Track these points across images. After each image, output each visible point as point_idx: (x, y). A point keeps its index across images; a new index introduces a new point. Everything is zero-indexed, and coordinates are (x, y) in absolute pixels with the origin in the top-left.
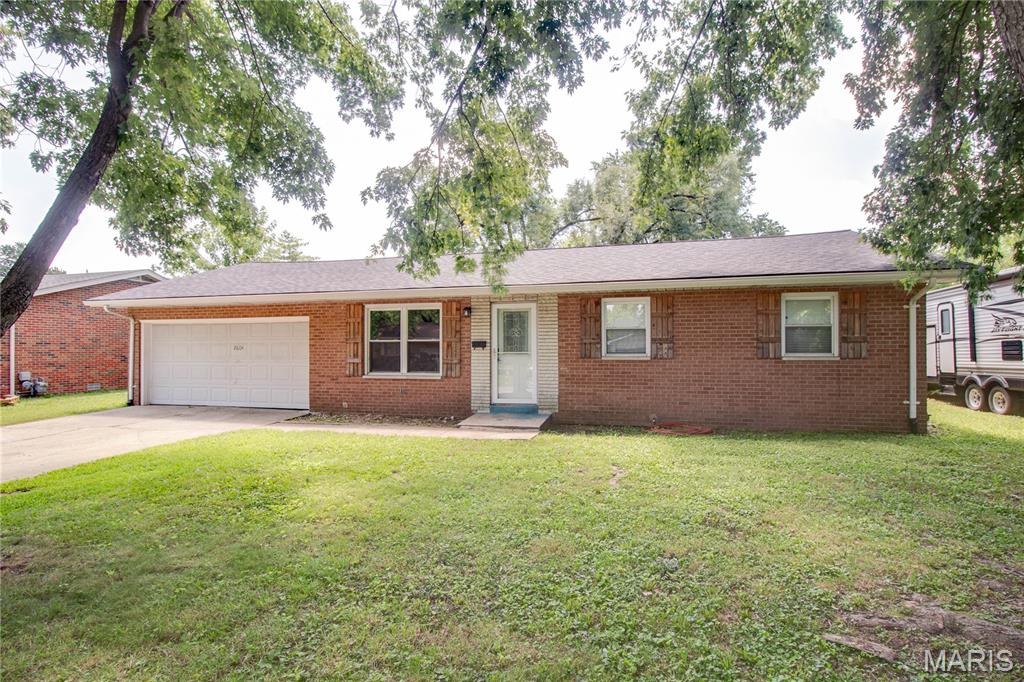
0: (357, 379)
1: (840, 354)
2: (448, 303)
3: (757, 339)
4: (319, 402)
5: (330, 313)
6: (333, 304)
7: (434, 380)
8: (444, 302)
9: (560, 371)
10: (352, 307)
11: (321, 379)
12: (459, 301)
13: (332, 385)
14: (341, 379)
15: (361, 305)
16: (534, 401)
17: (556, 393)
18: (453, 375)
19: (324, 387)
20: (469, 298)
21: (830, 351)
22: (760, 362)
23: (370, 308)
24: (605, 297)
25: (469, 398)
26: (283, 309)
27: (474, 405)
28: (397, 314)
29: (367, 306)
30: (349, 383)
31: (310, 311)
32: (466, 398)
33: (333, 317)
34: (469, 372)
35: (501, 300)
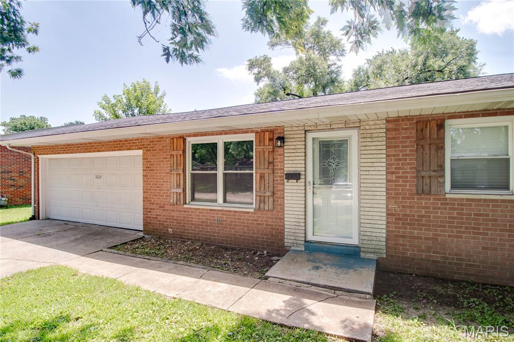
0: (180, 208)
2: (260, 133)
4: (151, 227)
5: (158, 147)
6: (160, 139)
7: (248, 213)
8: (256, 133)
9: (388, 209)
10: (175, 140)
11: (152, 206)
12: (272, 131)
14: (167, 207)
15: (183, 138)
18: (266, 208)
19: (154, 214)
20: (282, 128)
23: (191, 141)
24: (450, 118)
25: (282, 233)
26: (124, 144)
27: (288, 241)
28: (214, 146)
29: (188, 139)
30: (173, 211)
31: (143, 145)
32: (279, 233)
33: (160, 150)
34: (283, 205)
35: (317, 128)
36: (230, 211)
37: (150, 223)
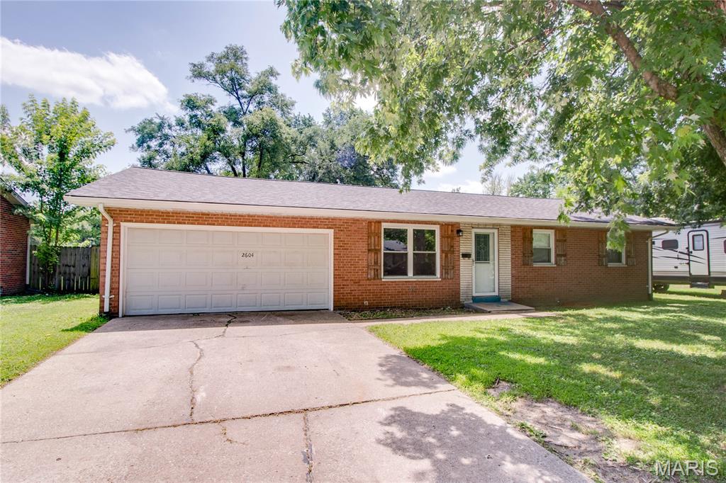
0: (377, 282)
1: (627, 264)
2: (444, 226)
3: (599, 255)
4: (343, 303)
5: (353, 228)
6: (356, 221)
7: (436, 281)
8: (442, 225)
9: (512, 274)
10: (373, 224)
11: (345, 283)
12: (452, 225)
13: (355, 287)
14: (361, 283)
15: (379, 222)
16: (496, 293)
17: (509, 287)
18: (449, 277)
19: (347, 290)
20: (459, 223)
21: (621, 262)
22: (599, 268)
23: (385, 225)
24: (535, 228)
25: (458, 293)
26: (308, 222)
27: (462, 298)
28: (405, 232)
29: (383, 224)
30: (370, 285)
31: (335, 225)
32: (457, 293)
33: (355, 231)
34: (459, 275)
35: (478, 226)
36: (422, 281)
37: (343, 299)
